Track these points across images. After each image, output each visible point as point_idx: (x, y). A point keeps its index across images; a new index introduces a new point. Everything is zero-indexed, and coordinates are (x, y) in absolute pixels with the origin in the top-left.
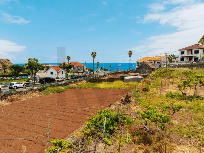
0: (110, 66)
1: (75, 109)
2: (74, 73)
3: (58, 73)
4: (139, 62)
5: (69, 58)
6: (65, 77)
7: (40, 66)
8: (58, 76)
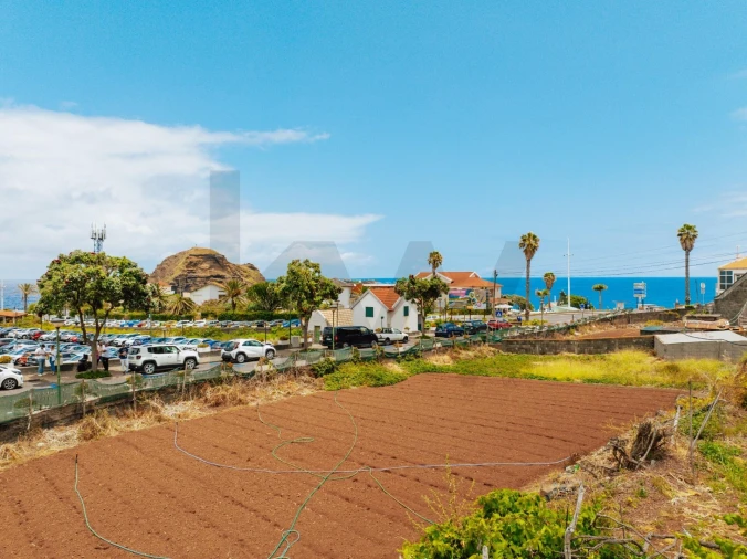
0: (601, 288)
1: (419, 460)
2: (455, 314)
3: (391, 312)
4: (730, 273)
5: (435, 260)
6: (414, 327)
7: (325, 285)
8: (389, 325)
